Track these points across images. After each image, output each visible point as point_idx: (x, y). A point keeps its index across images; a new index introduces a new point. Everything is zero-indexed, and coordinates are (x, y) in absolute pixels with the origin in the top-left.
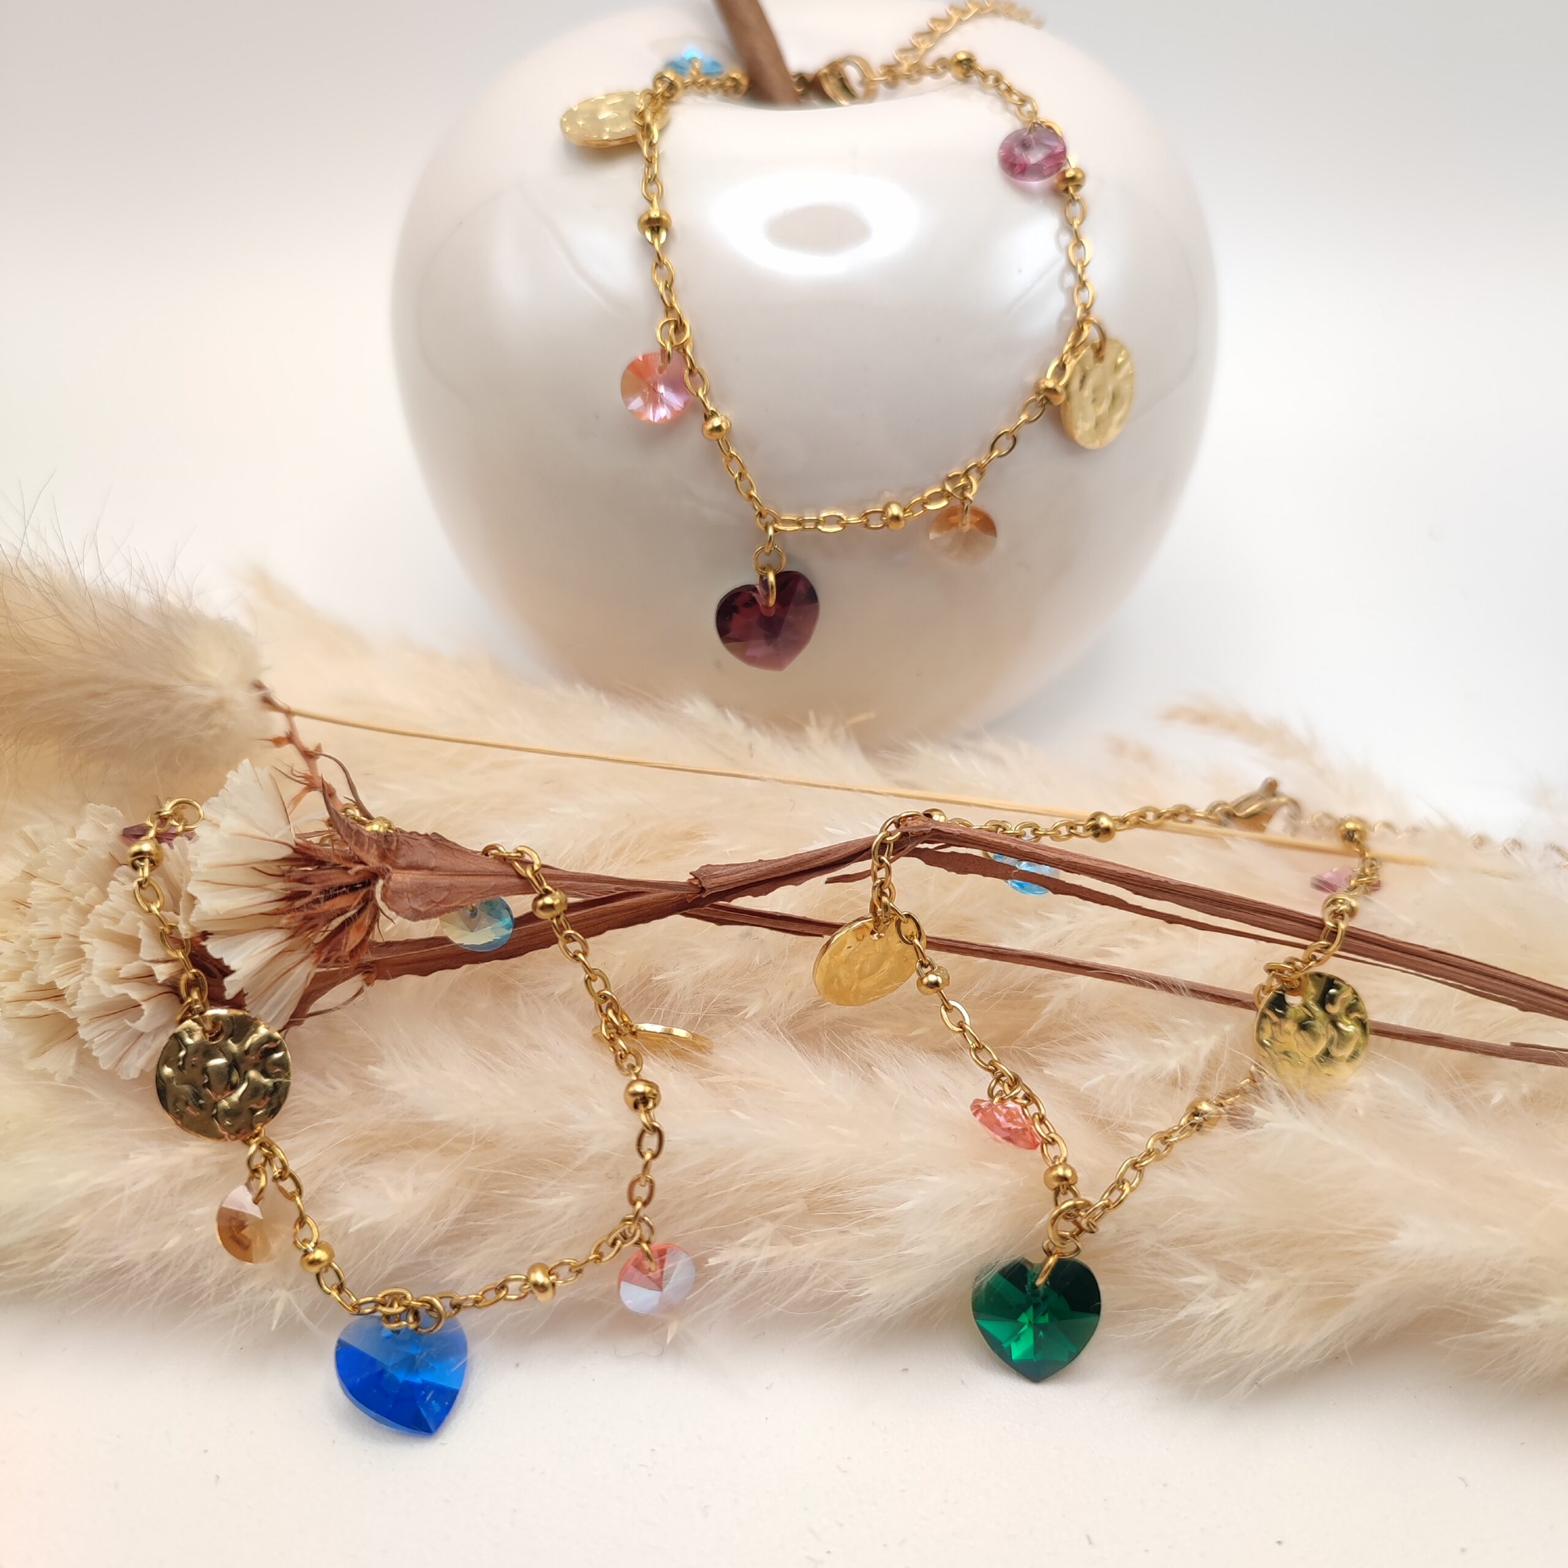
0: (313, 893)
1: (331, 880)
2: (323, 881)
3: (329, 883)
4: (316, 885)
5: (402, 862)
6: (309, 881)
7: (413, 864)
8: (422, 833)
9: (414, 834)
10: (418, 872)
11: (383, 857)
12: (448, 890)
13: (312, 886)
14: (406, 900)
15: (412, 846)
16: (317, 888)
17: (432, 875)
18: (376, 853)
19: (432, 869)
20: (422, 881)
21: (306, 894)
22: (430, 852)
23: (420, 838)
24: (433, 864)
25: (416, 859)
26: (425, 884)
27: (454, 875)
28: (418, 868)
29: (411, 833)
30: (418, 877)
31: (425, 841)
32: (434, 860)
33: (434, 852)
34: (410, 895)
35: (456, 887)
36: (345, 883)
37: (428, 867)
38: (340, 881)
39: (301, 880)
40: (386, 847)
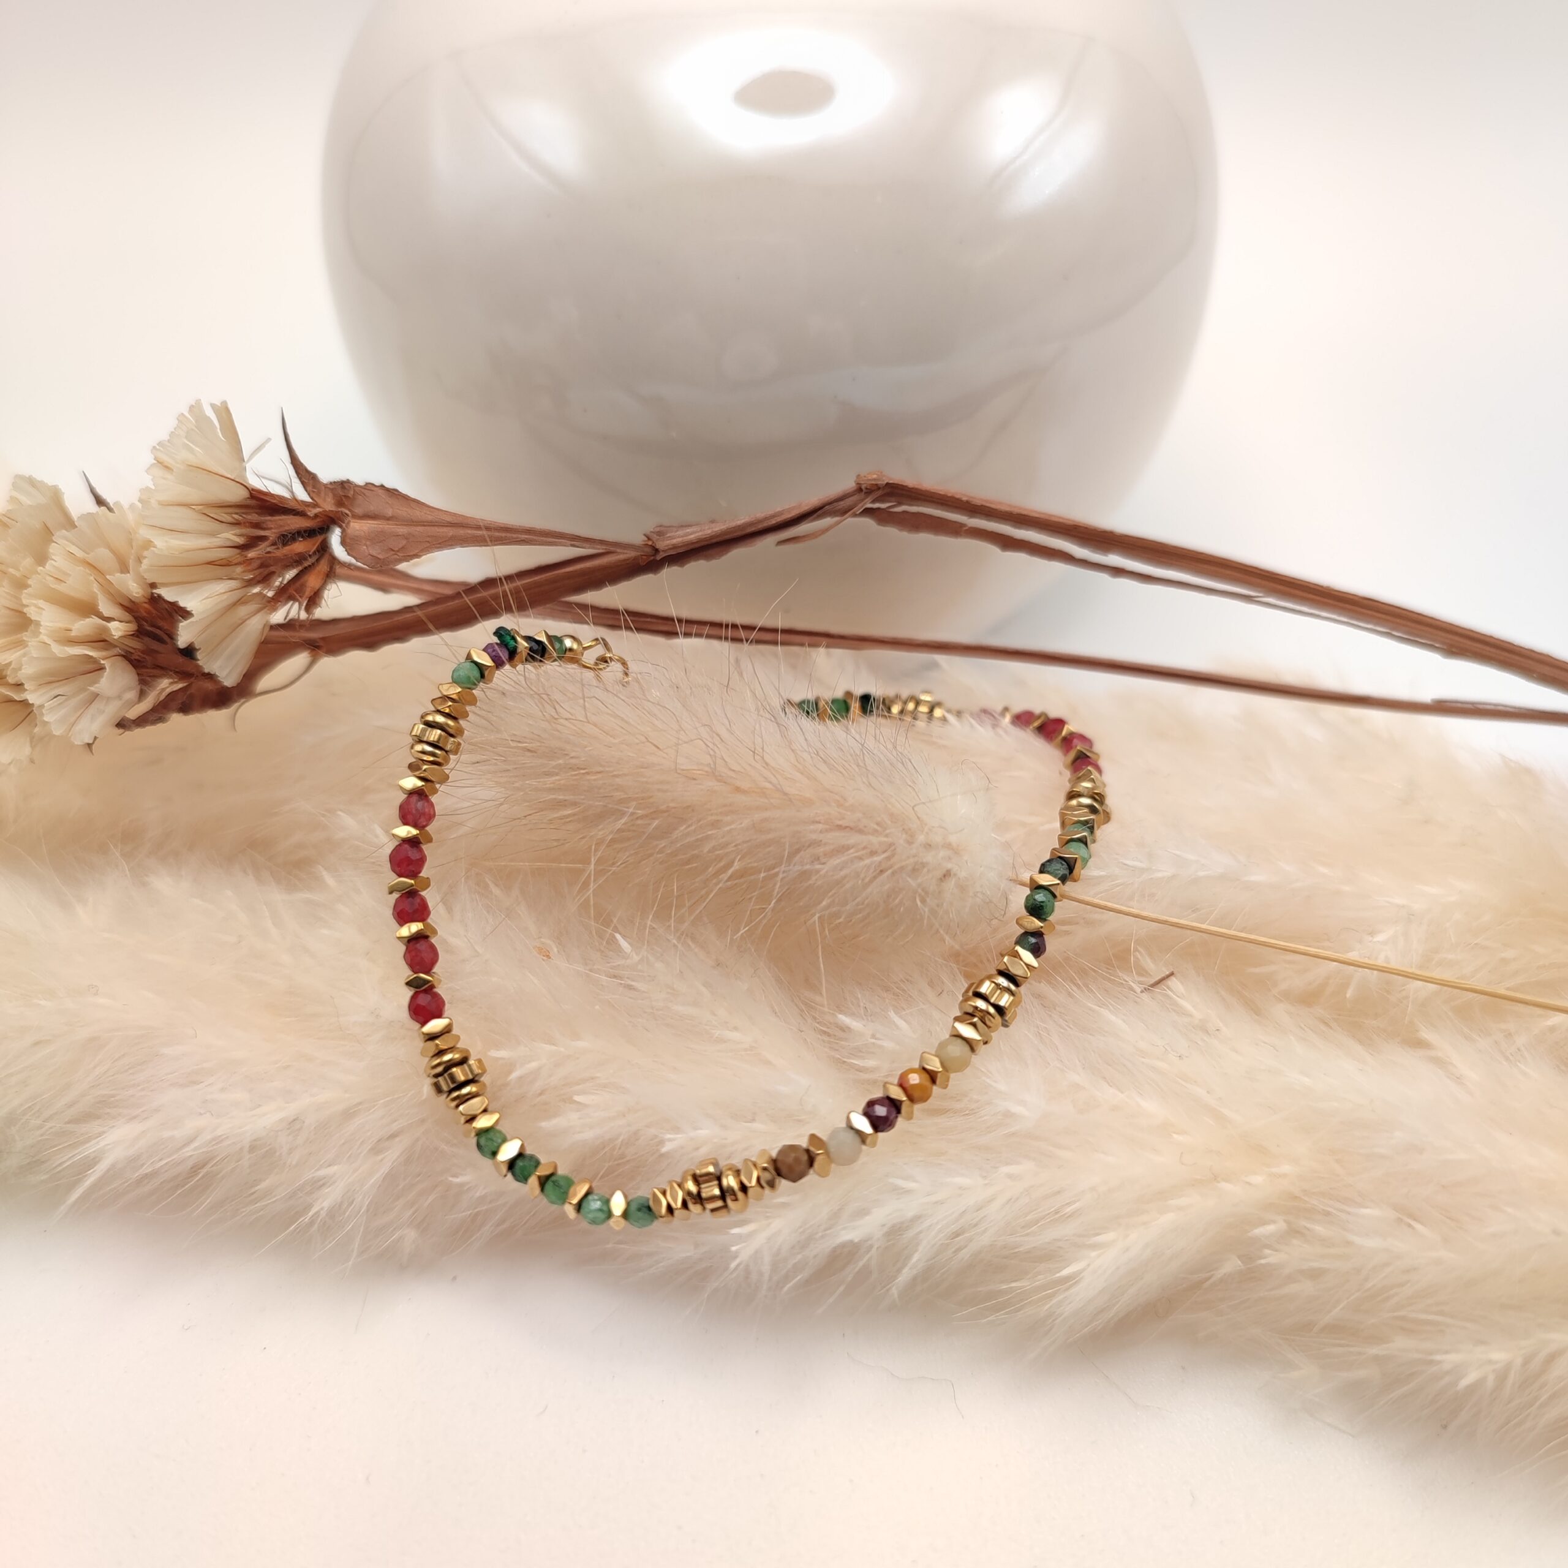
0: (271, 538)
1: (289, 525)
2: (281, 526)
3: (287, 528)
4: (273, 531)
5: (358, 511)
6: (265, 526)
7: (370, 514)
8: (377, 483)
9: (370, 486)
10: (375, 522)
11: (340, 503)
12: (407, 539)
13: (268, 531)
14: (365, 547)
15: (368, 497)
16: (275, 533)
17: (388, 525)
18: (333, 502)
19: (388, 519)
20: (379, 530)
21: (263, 538)
22: (387, 503)
23: (375, 489)
24: (389, 512)
25: (372, 508)
26: (382, 532)
27: (411, 525)
28: (375, 517)
29: (367, 484)
30: (375, 525)
31: (380, 491)
32: (391, 510)
33: (390, 502)
34: (368, 543)
35: (413, 536)
36: (303, 528)
37: (385, 517)
38: (298, 526)
39: (257, 526)
40: (343, 494)
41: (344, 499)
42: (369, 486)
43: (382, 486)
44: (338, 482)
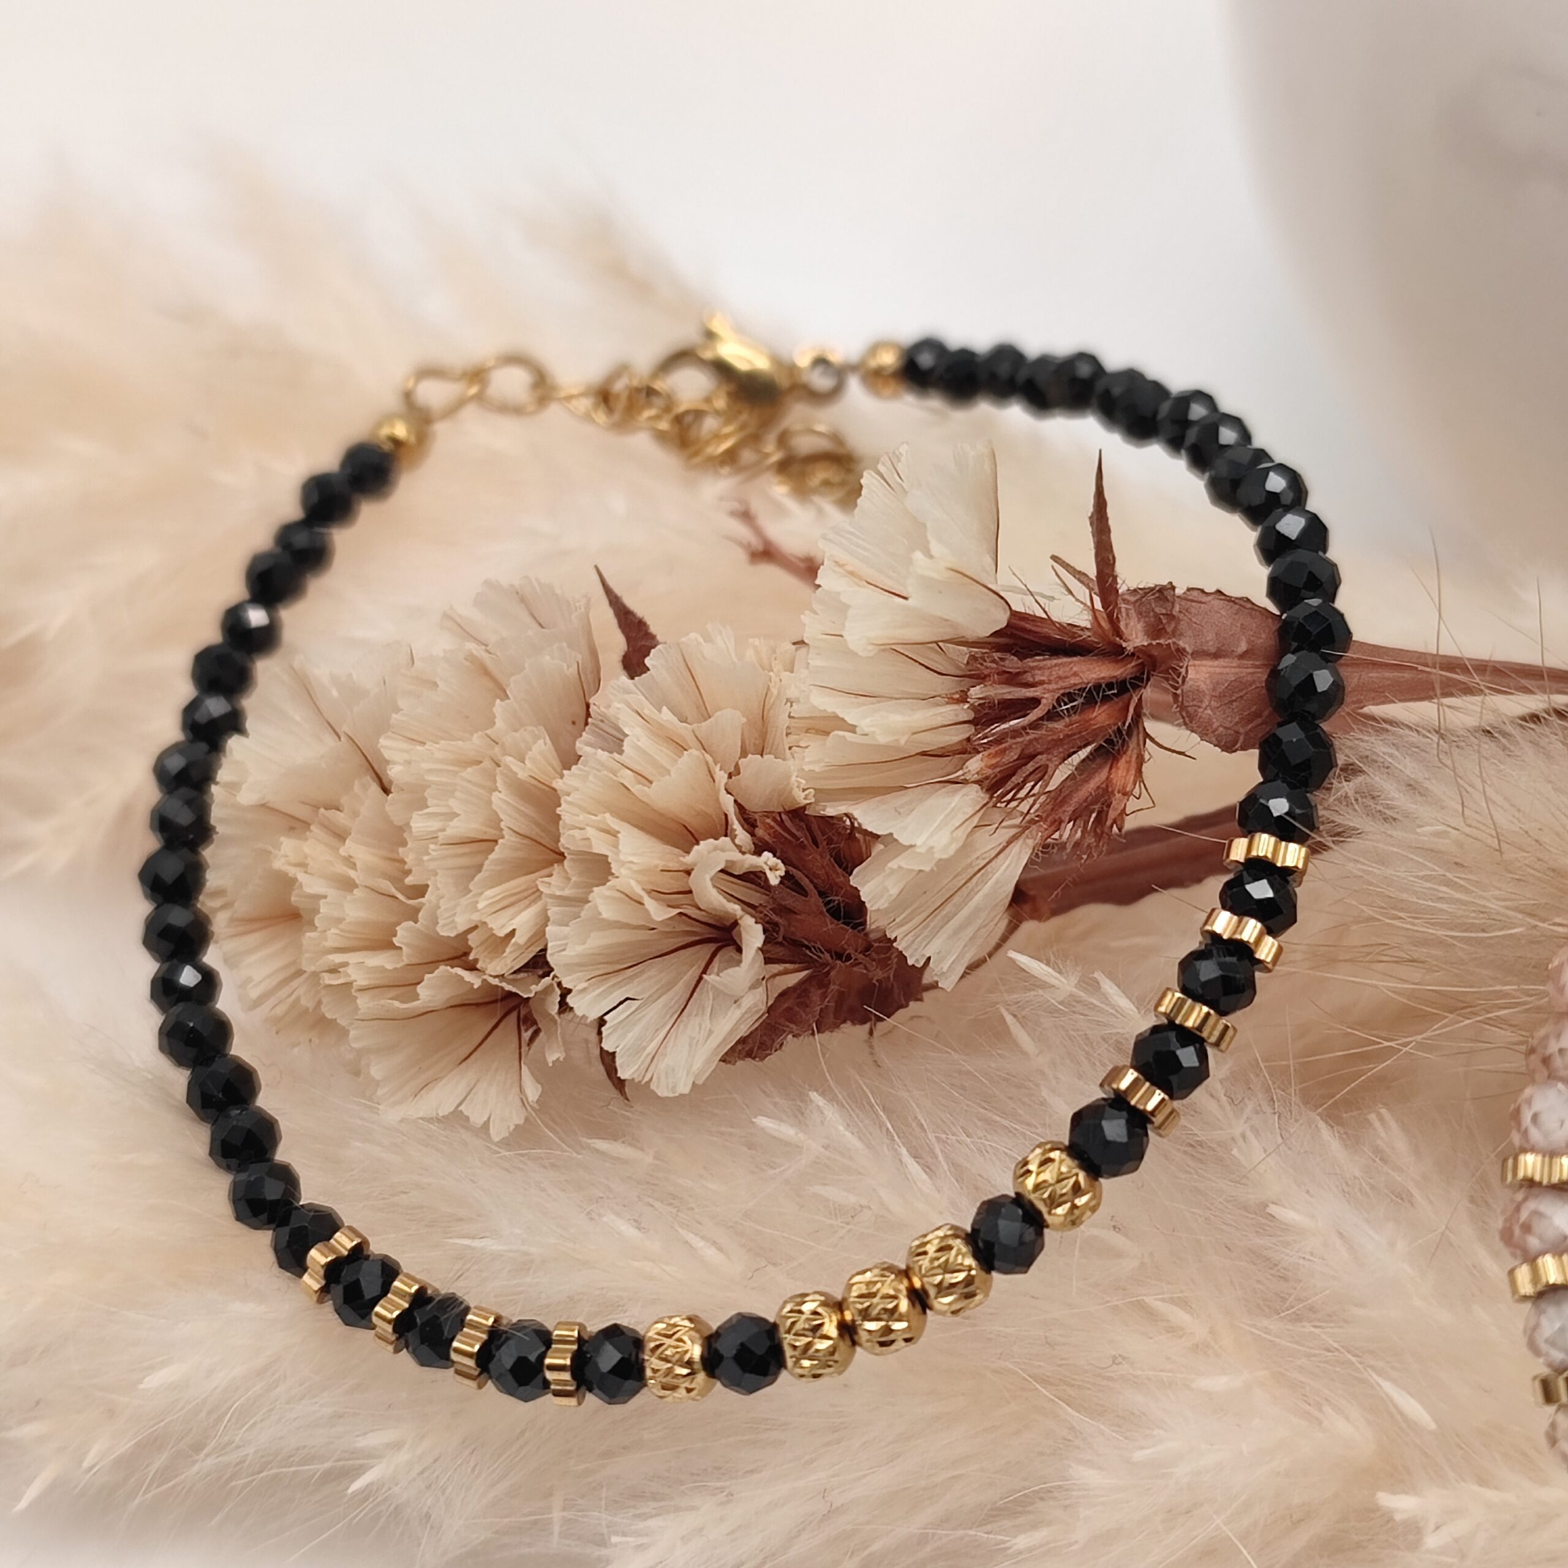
0: (1044, 701)
1: (1075, 674)
2: (1060, 678)
3: (1073, 680)
4: (1045, 686)
6: (1028, 679)
7: (1207, 648)
8: (1210, 589)
9: (1195, 593)
10: (1216, 663)
11: (1156, 630)
13: (1038, 688)
14: (1209, 712)
15: (1198, 614)
16: (1049, 691)
18: (1140, 626)
19: (1242, 657)
20: (1229, 678)
21: (1035, 702)
22: (1233, 624)
25: (1209, 638)
26: (1237, 684)
28: (1216, 656)
29: (1189, 590)
30: (1218, 670)
31: (1217, 603)
33: (1238, 624)
34: (1214, 704)
36: (1103, 678)
37: (1232, 651)
38: (1094, 676)
39: (1012, 679)
40: (1164, 611)
41: (1164, 621)
42: (1197, 594)
43: (1219, 592)
44: (1152, 589)
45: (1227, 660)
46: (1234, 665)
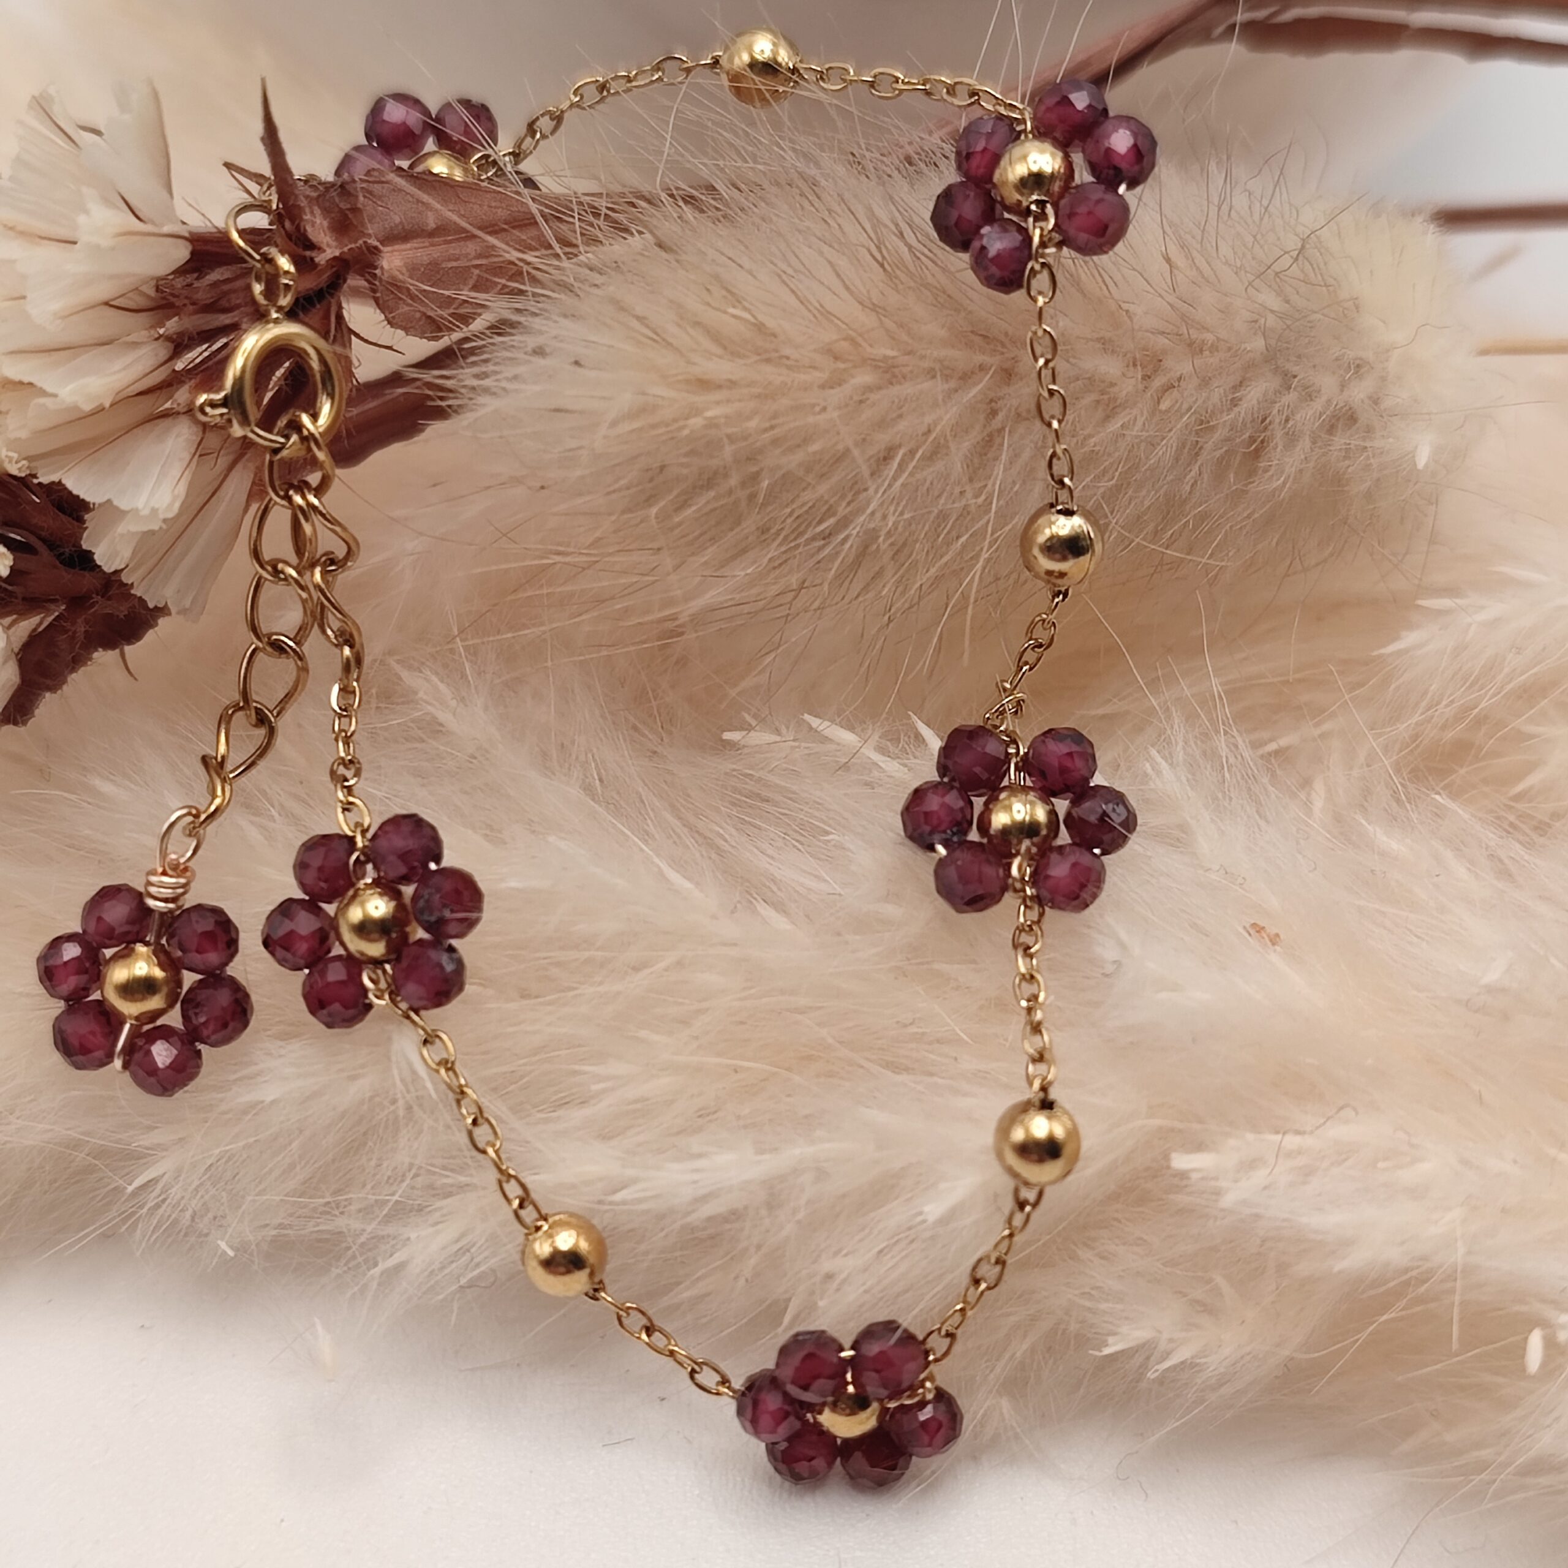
6: (224, 303)
10: (409, 246)
11: (343, 225)
13: (236, 313)
15: (380, 198)
17: (432, 245)
18: (325, 224)
19: (432, 234)
24: (431, 223)
25: (397, 220)
31: (399, 181)
37: (423, 230)
40: (349, 206)
41: (350, 216)
45: (419, 240)
46: (427, 244)
